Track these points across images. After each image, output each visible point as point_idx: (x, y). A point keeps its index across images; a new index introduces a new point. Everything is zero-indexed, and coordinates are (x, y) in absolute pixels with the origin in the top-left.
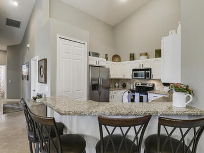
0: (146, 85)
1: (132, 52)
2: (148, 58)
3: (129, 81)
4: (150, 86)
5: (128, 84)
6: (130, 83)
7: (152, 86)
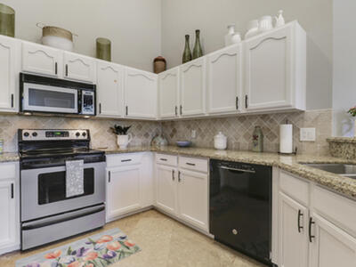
7: (86, 137)
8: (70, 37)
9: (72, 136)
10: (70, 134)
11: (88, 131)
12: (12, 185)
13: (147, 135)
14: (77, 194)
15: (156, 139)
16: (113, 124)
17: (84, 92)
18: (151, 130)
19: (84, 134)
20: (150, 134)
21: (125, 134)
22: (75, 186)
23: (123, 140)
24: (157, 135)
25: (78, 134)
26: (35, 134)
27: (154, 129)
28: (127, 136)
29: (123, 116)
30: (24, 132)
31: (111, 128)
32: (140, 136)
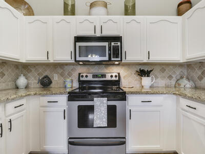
0: (103, 76)
4: (114, 78)
7: (117, 79)
9: (108, 78)
10: (107, 76)
11: (119, 74)
12: (65, 110)
13: (170, 77)
14: (102, 126)
15: (180, 82)
16: (138, 68)
17: (113, 44)
19: (116, 76)
20: (174, 76)
21: (148, 76)
22: (101, 119)
23: (146, 81)
24: (182, 78)
25: (112, 76)
26: (87, 76)
27: (178, 72)
28: (149, 78)
30: (81, 74)
31: (137, 71)
32: (163, 77)
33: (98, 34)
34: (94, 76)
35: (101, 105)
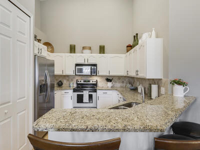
0: (89, 81)
1: (73, 43)
2: (91, 53)
3: (67, 78)
4: (94, 83)
5: (65, 82)
6: (68, 80)
7: (96, 83)
8: (90, 48)
9: (91, 82)
11: (97, 80)
12: (71, 96)
13: (123, 82)
16: (106, 78)
17: (93, 67)
18: (125, 80)
20: (125, 82)
23: (110, 84)
26: (80, 81)
29: (108, 75)
32: (119, 82)
33: (86, 63)
34: (84, 81)
35: (86, 94)
